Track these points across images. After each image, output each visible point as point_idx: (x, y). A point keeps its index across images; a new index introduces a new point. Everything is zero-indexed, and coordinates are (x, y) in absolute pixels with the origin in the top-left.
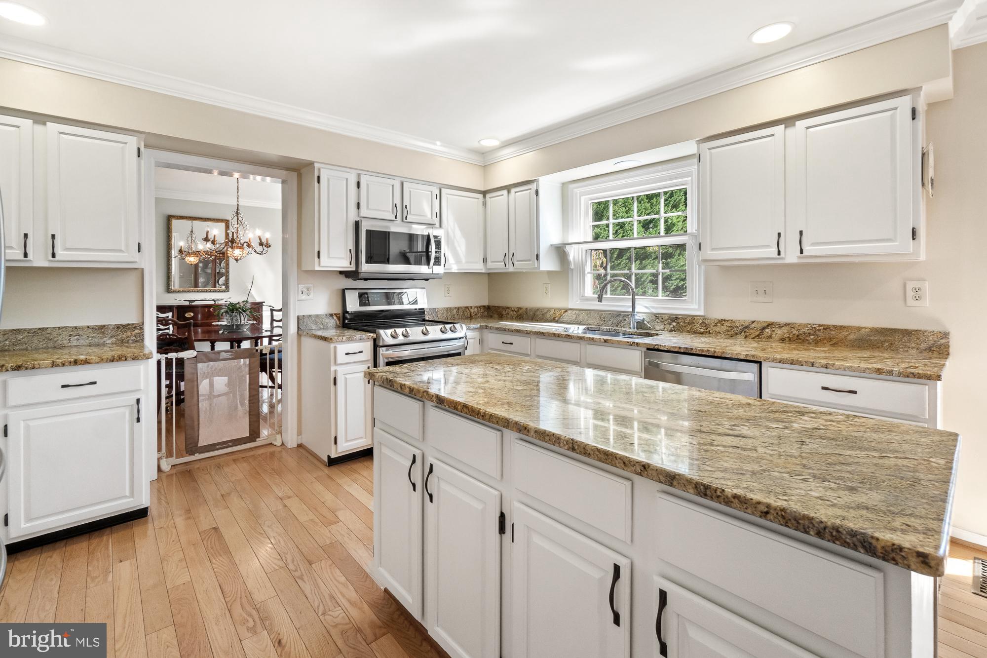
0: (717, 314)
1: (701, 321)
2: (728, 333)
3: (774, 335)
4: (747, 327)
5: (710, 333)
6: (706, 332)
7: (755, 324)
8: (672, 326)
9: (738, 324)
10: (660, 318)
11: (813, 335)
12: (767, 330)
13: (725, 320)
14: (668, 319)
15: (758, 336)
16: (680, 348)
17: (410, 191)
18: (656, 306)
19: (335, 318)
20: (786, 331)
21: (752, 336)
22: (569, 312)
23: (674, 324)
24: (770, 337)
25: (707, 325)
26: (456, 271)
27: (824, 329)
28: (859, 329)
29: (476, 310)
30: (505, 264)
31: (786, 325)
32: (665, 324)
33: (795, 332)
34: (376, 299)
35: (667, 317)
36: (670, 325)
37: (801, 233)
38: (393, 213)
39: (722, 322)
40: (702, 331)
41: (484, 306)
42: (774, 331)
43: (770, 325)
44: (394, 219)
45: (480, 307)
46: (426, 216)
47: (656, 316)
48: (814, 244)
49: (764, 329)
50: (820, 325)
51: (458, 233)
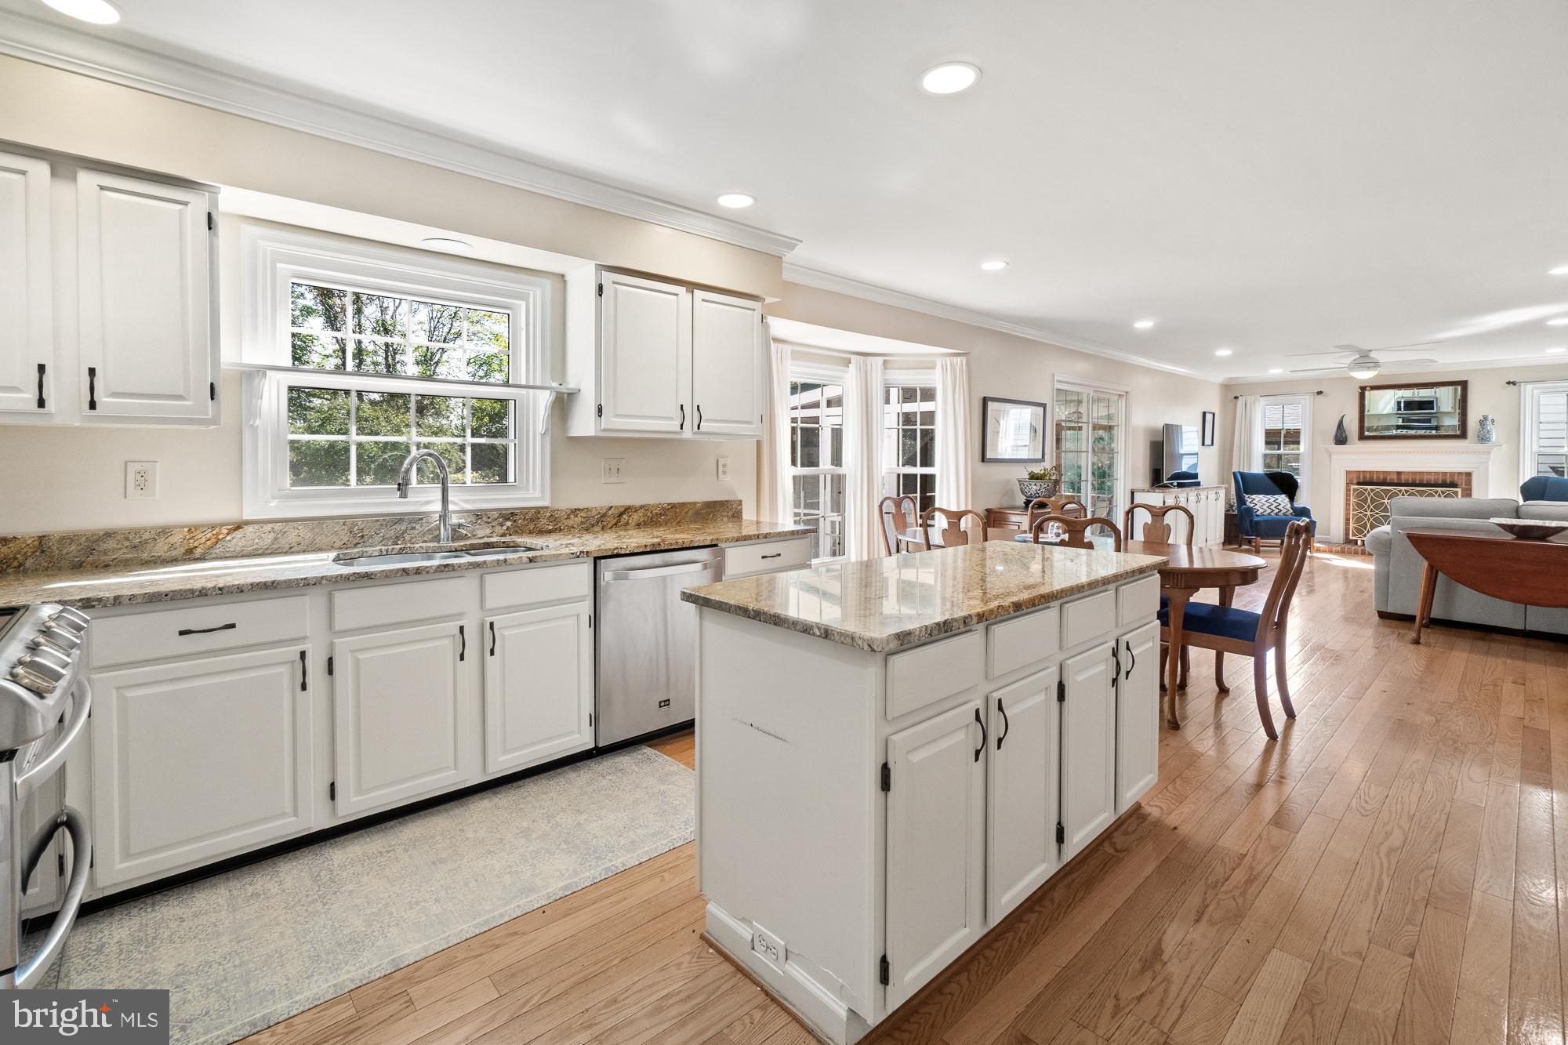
0: (567, 503)
1: (548, 514)
2: (584, 526)
3: (630, 521)
4: (604, 515)
5: (561, 530)
6: (556, 529)
7: (613, 509)
8: (505, 528)
9: (594, 513)
10: (485, 519)
11: (663, 515)
12: (624, 516)
13: (579, 510)
14: (498, 518)
15: (616, 524)
18: (471, 498)
20: (641, 515)
21: (610, 526)
22: (249, 529)
23: (509, 524)
24: (627, 523)
25: (556, 518)
27: (672, 507)
28: (695, 504)
31: (642, 507)
32: (493, 527)
33: (649, 514)
35: (496, 514)
36: (502, 526)
39: (575, 511)
40: (550, 528)
42: (630, 516)
43: (627, 509)
47: (478, 515)
49: (621, 514)
50: (669, 504)
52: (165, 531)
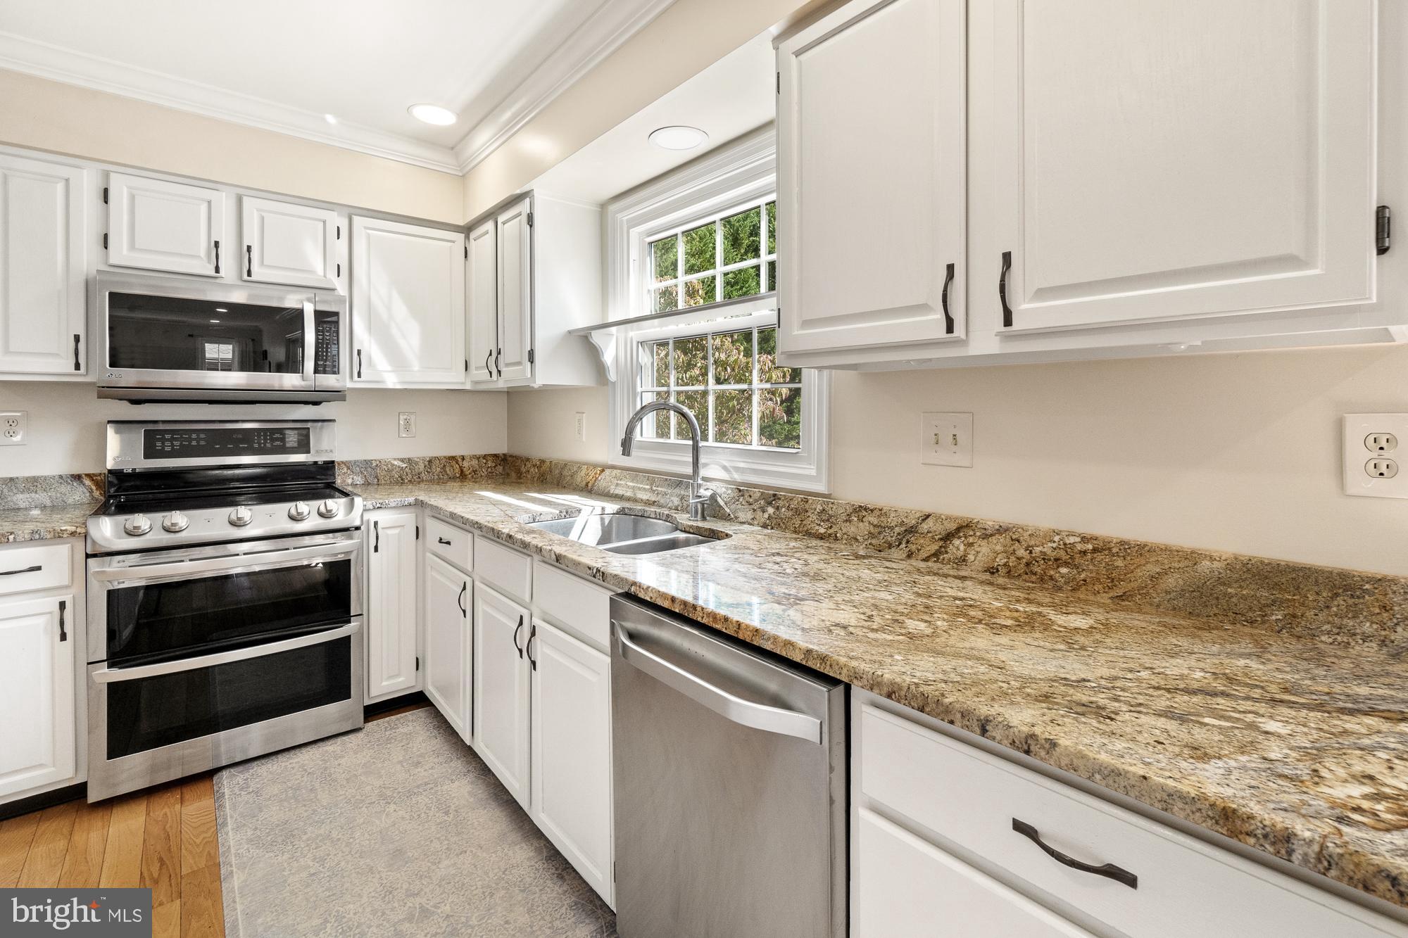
0: (853, 492)
1: (819, 508)
2: (874, 541)
3: (971, 557)
4: (912, 530)
5: (836, 539)
6: (830, 535)
7: (930, 522)
8: (766, 516)
9: (892, 519)
10: (746, 495)
11: (1066, 564)
12: (957, 542)
13: (866, 509)
14: (760, 499)
15: (936, 554)
16: (673, 599)
17: (263, 218)
18: (742, 465)
19: (88, 482)
20: (999, 548)
21: (924, 554)
22: (607, 472)
23: (771, 510)
24: (963, 560)
25: (831, 516)
26: (398, 387)
27: (1095, 550)
28: (1193, 557)
29: (475, 462)
30: (491, 373)
31: (1001, 530)
32: (754, 510)
33: (1021, 552)
34: (194, 443)
35: (757, 493)
36: (764, 512)
37: (1007, 257)
38: (209, 262)
39: (860, 511)
40: (822, 531)
41: (495, 456)
42: (971, 545)
43: (963, 528)
44: (213, 273)
45: (485, 457)
46: (312, 272)
47: (740, 491)
48: (1042, 293)
49: (948, 537)
50: (1085, 539)
51: (400, 310)
52: (580, 465)
